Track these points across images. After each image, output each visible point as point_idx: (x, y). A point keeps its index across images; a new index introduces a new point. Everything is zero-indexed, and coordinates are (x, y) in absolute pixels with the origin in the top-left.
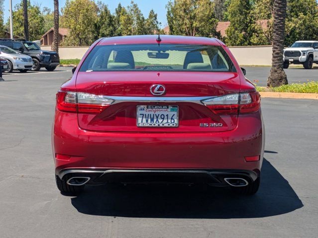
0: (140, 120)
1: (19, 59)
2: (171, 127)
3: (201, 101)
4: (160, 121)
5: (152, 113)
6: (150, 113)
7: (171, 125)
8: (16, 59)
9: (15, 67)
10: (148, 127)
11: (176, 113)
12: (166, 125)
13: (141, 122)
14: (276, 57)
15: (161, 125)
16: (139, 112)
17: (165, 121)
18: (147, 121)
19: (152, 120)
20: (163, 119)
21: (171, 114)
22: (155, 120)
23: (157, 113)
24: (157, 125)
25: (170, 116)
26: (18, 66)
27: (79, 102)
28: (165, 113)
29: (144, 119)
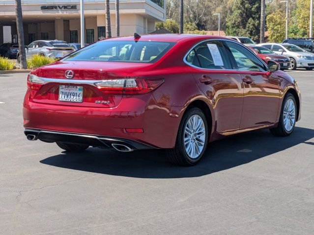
0: (60, 95)
1: (303, 57)
3: (94, 84)
4: (72, 97)
5: (68, 91)
6: (66, 91)
7: (78, 101)
8: (300, 56)
9: (298, 65)
10: (64, 101)
11: (81, 92)
12: (75, 101)
13: (62, 98)
15: (72, 100)
16: (61, 90)
17: (75, 97)
18: (65, 97)
19: (67, 96)
20: (74, 96)
21: (78, 92)
22: (69, 96)
23: (71, 91)
24: (69, 100)
25: (78, 94)
26: (301, 64)
28: (75, 92)
29: (63, 96)
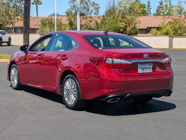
0: (139, 70)
2: (150, 73)
3: (161, 61)
4: (146, 70)
5: (143, 67)
7: (150, 72)
10: (142, 73)
12: (148, 72)
13: (140, 71)
14: (26, 40)
15: (147, 72)
16: (139, 67)
17: (148, 70)
19: (143, 70)
20: (147, 69)
21: (149, 67)
22: (144, 70)
23: (145, 67)
24: (145, 72)
25: (149, 68)
27: (114, 63)
28: (148, 67)
29: (141, 70)
